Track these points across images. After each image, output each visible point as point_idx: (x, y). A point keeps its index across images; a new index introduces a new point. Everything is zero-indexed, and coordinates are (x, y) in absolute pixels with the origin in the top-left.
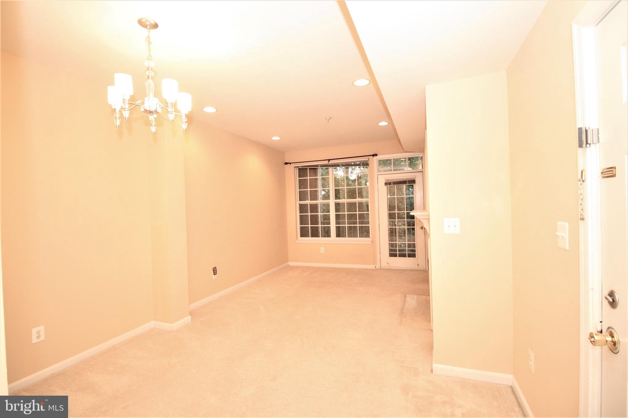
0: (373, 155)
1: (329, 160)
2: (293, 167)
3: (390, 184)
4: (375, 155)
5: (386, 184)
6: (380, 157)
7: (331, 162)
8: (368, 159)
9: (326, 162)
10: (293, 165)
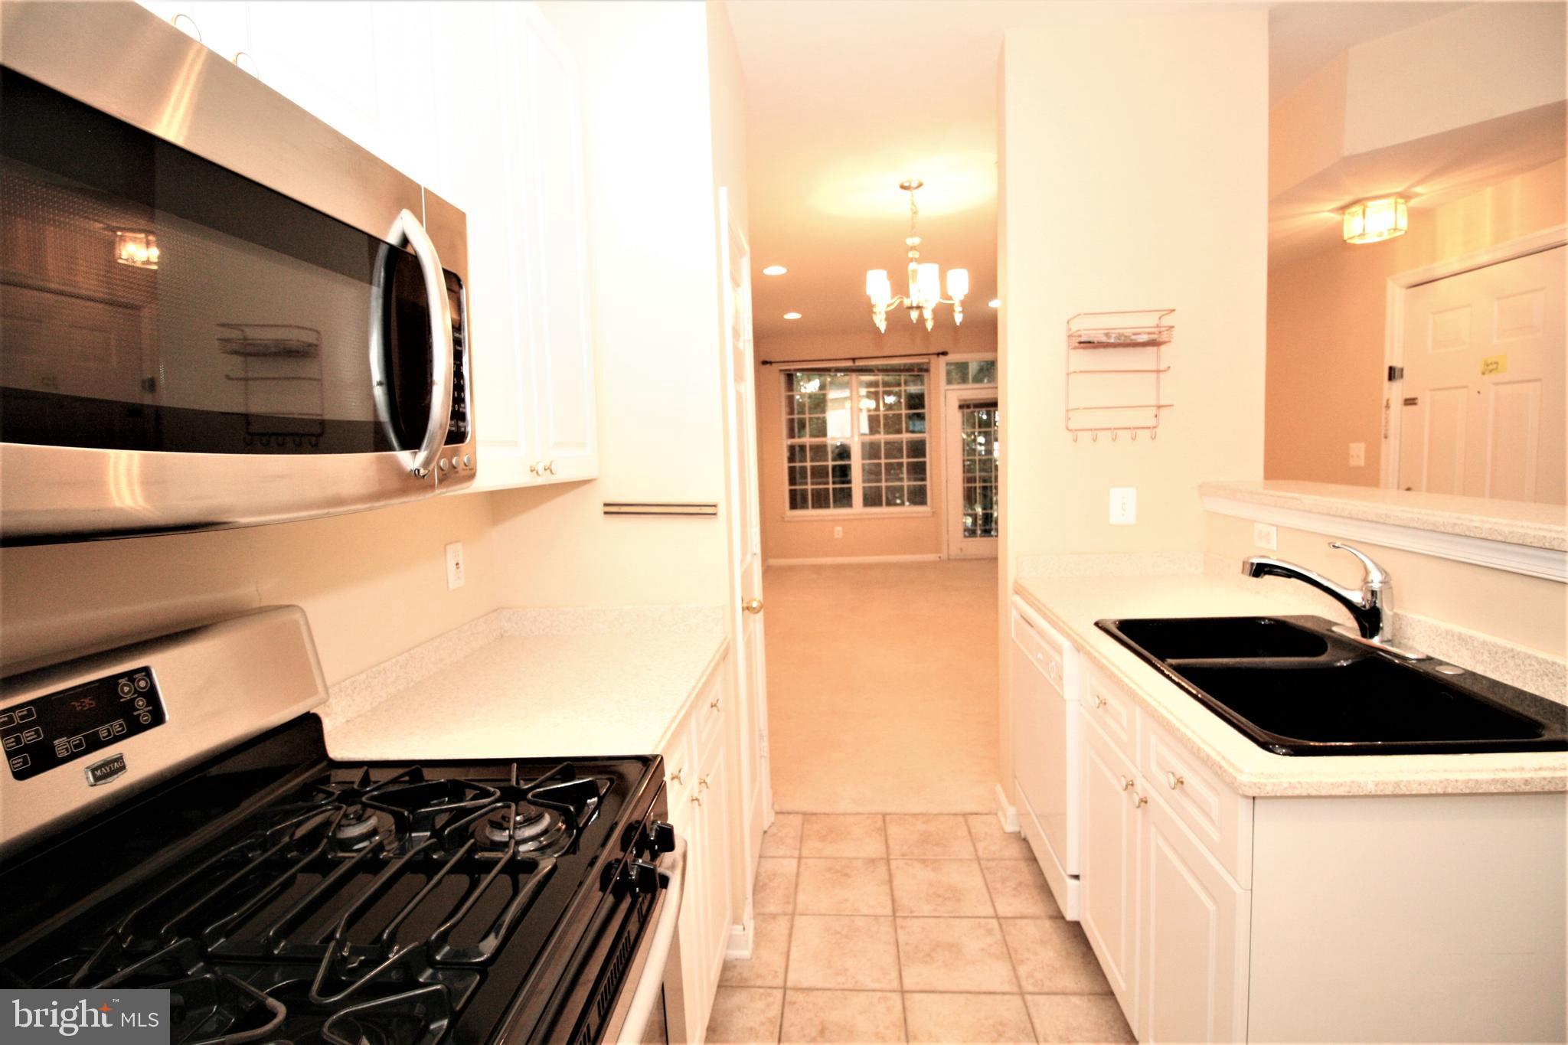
0: (938, 354)
1: (854, 360)
2: (778, 371)
3: (968, 406)
4: (945, 353)
5: (961, 407)
6: (951, 358)
7: (859, 363)
8: (927, 361)
9: (849, 364)
10: (775, 368)
